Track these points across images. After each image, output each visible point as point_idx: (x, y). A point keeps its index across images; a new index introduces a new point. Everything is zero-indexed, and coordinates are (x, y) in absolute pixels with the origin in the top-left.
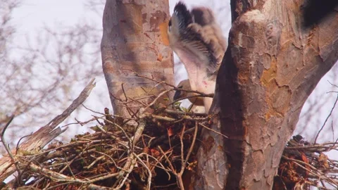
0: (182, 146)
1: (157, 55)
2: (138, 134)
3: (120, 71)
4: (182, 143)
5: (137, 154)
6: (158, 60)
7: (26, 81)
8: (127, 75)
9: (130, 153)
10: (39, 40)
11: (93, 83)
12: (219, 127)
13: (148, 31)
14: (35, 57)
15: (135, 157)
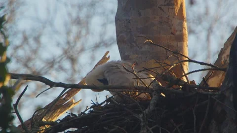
0: (195, 119)
1: (171, 29)
2: (151, 107)
3: (134, 44)
4: (195, 117)
5: (150, 127)
6: (172, 33)
7: (35, 52)
8: (141, 48)
9: (144, 126)
10: (48, 10)
11: (107, 56)
12: (231, 100)
13: (162, 5)
14: (44, 27)
15: (148, 130)
